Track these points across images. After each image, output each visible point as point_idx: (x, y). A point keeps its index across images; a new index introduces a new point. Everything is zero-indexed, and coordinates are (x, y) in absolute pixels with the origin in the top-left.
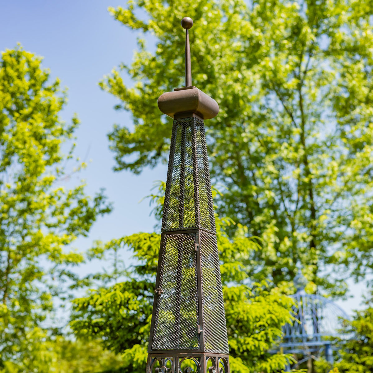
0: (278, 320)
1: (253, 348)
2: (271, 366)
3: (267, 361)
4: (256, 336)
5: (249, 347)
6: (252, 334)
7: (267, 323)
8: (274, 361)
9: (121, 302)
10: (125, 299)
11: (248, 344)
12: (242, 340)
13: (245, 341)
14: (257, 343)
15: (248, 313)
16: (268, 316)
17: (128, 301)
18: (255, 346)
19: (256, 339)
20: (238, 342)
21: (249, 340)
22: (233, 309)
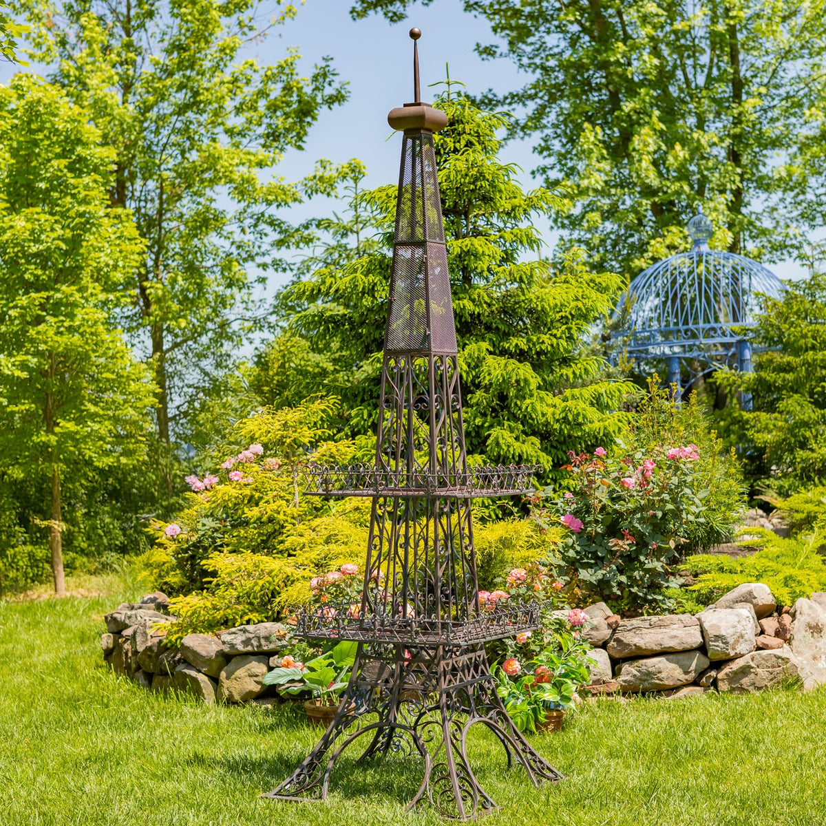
0: (586, 309)
1: (549, 348)
2: (574, 373)
3: (571, 366)
4: (554, 331)
5: (543, 347)
6: (549, 329)
7: (571, 314)
8: (579, 365)
9: (363, 288)
10: (369, 284)
11: (543, 342)
12: (535, 339)
13: (538, 339)
14: (554, 340)
15: (543, 300)
16: (573, 304)
17: (373, 287)
18: (552, 345)
19: (555, 336)
20: (529, 340)
21: (545, 338)
22: (524, 295)
